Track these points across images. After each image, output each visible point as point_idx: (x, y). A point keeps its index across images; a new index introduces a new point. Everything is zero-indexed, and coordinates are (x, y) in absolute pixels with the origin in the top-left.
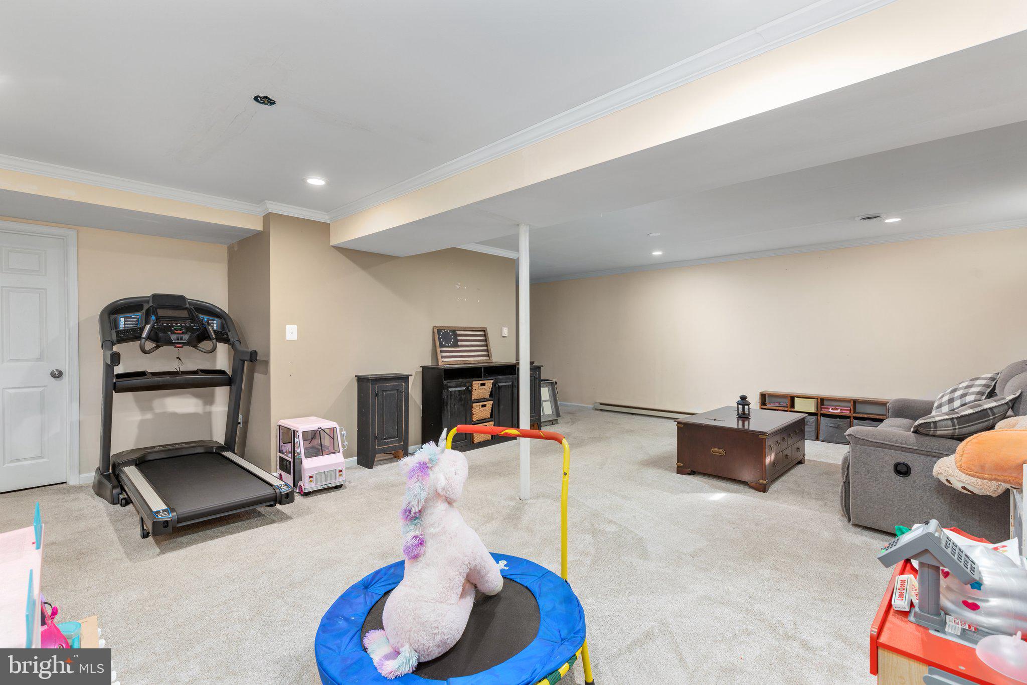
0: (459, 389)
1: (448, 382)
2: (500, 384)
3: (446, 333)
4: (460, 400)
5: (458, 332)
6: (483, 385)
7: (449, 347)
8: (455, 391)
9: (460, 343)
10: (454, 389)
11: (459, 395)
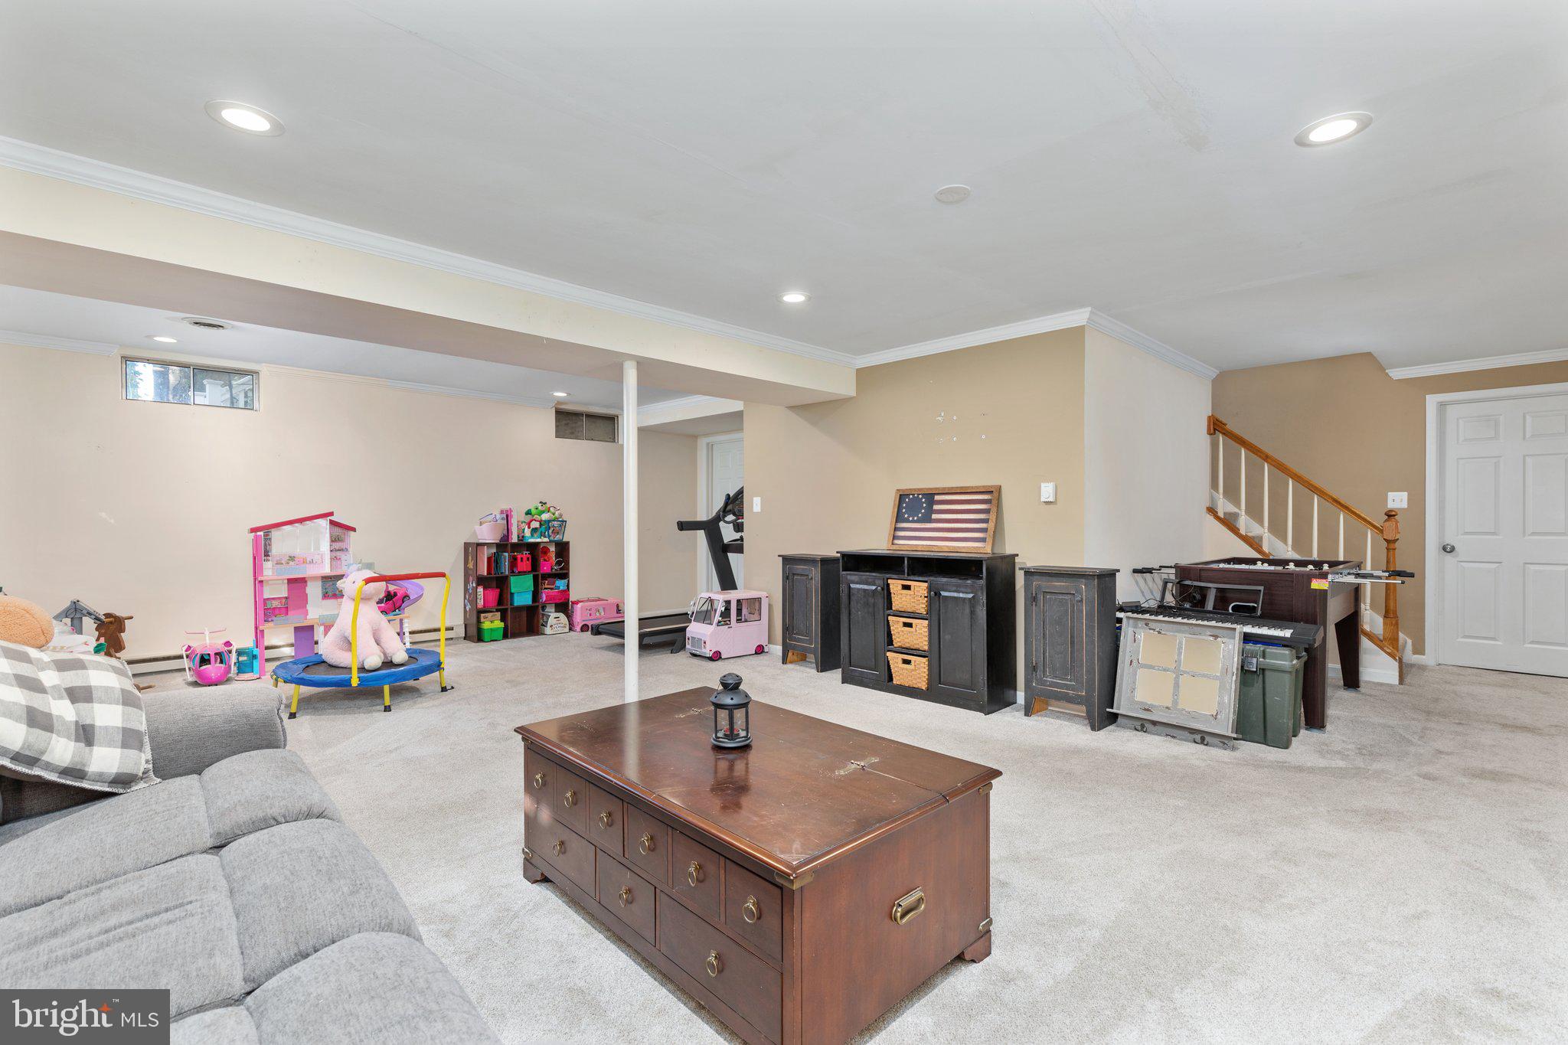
0: (866, 587)
1: (847, 574)
2: (944, 593)
3: (916, 499)
4: (867, 604)
5: (937, 498)
6: (907, 588)
7: (913, 521)
8: (859, 589)
9: (934, 516)
10: (858, 586)
11: (865, 596)
